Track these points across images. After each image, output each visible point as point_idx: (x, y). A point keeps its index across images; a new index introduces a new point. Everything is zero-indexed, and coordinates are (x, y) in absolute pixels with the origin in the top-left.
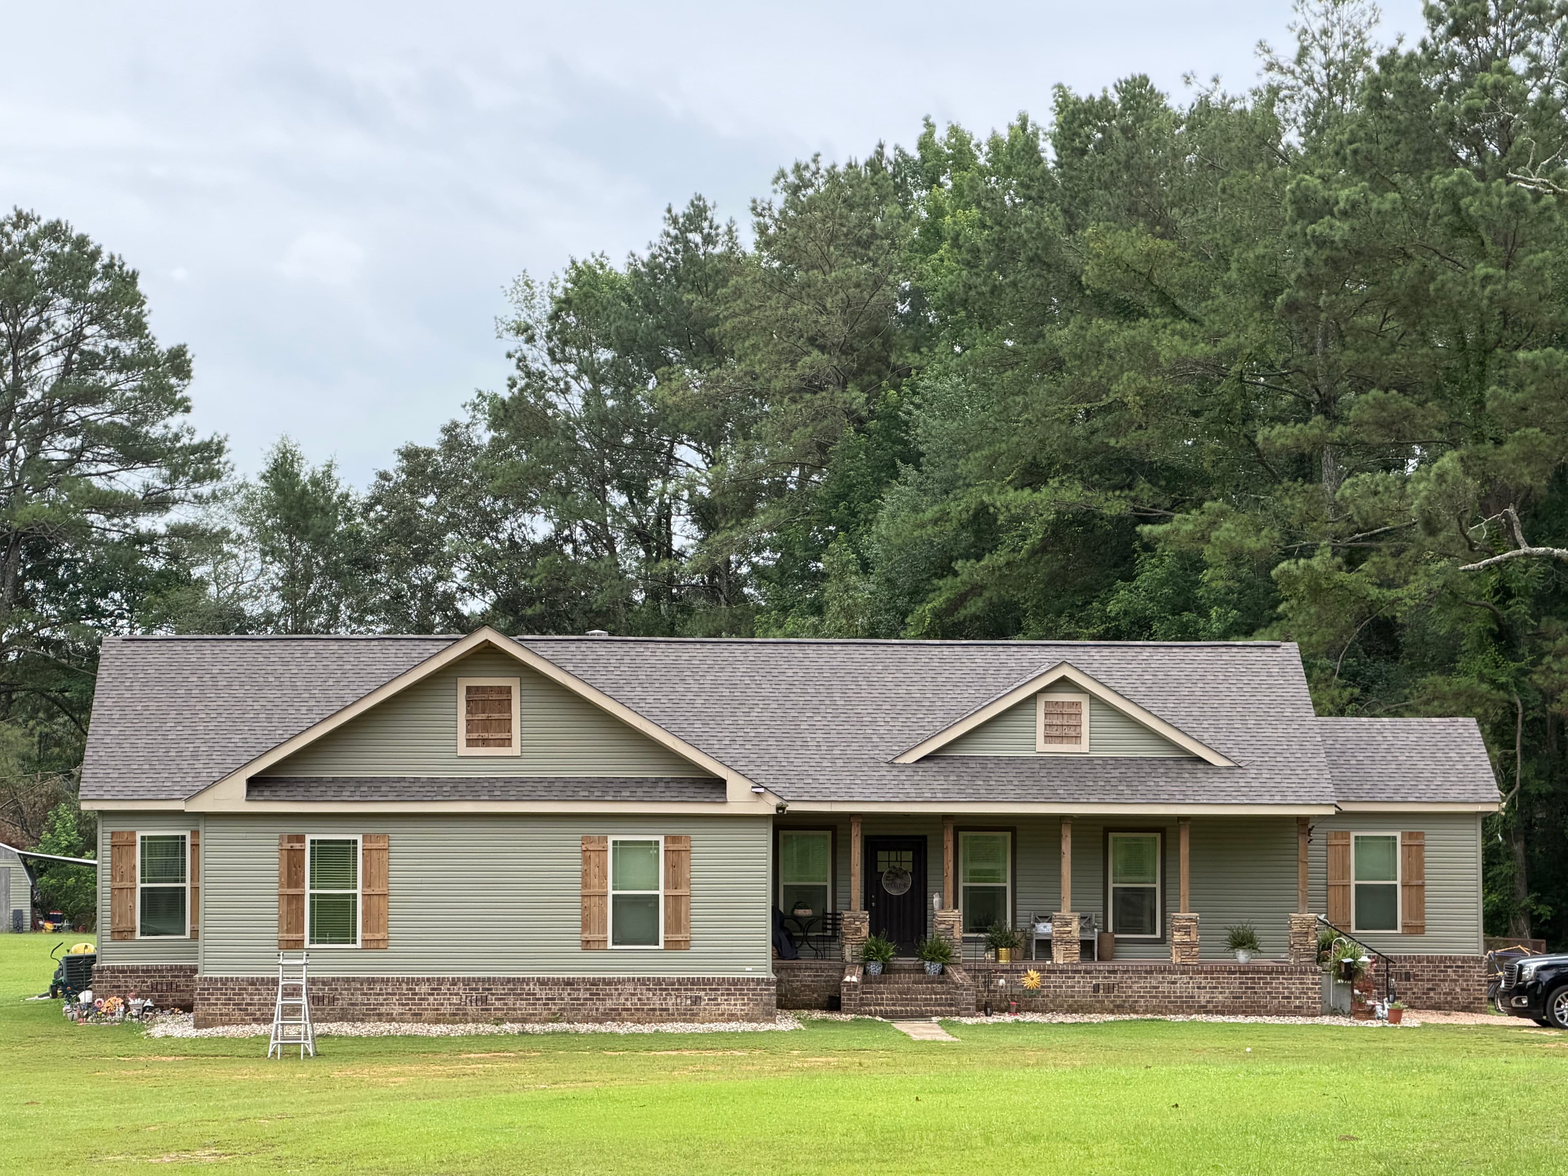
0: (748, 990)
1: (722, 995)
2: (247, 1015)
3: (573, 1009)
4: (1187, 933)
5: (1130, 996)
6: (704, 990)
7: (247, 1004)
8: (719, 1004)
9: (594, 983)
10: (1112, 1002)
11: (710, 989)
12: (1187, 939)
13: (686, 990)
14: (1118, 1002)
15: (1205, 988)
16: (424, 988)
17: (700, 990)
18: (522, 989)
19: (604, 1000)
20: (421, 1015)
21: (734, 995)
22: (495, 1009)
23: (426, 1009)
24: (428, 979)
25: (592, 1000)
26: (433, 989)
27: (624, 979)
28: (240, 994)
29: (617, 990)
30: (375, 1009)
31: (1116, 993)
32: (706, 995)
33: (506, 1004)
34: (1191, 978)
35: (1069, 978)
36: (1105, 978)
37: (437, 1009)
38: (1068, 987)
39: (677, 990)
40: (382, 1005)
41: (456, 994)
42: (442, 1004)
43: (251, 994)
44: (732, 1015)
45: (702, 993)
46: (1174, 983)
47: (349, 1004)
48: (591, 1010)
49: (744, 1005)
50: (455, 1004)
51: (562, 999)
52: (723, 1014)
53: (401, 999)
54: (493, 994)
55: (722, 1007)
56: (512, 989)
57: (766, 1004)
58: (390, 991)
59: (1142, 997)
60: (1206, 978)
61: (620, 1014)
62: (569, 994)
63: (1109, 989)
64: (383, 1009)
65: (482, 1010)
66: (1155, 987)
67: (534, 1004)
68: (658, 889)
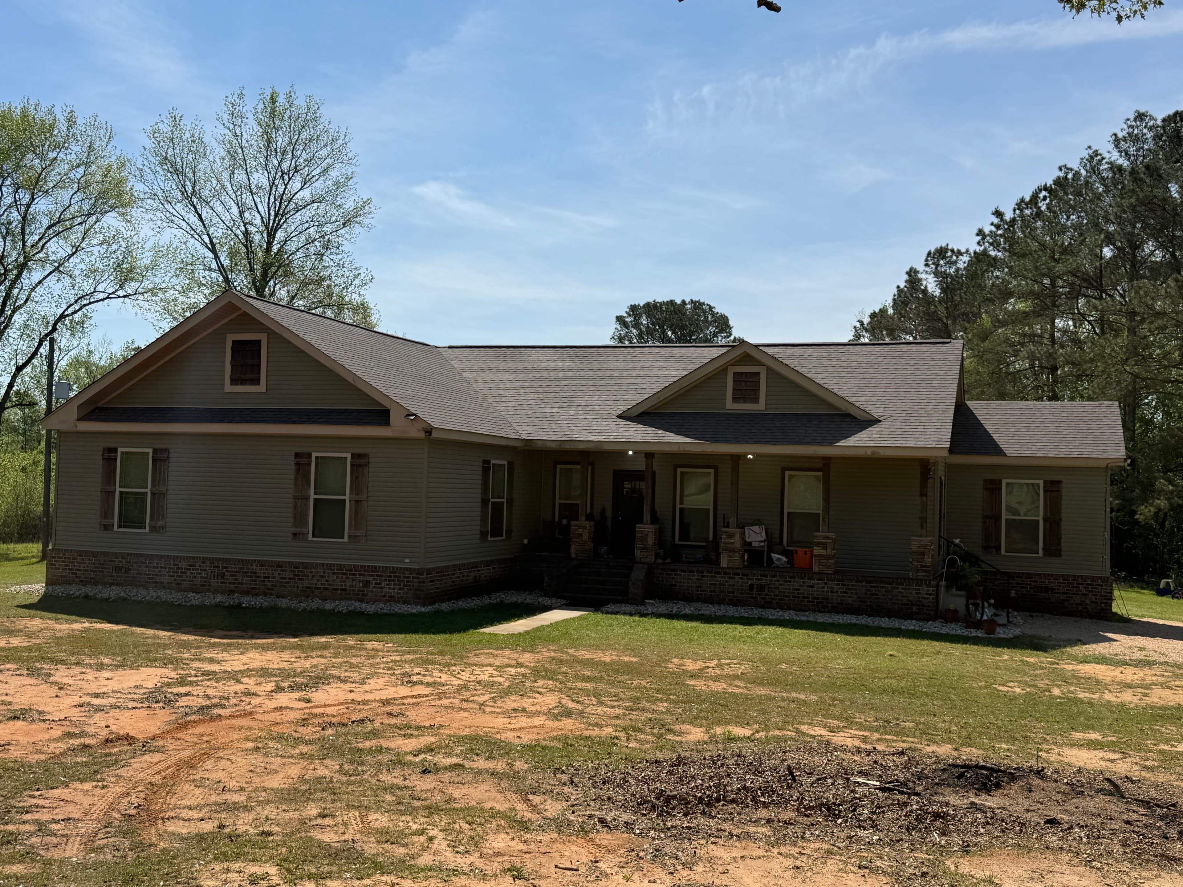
0: (404, 577)
1: (385, 580)
2: (77, 577)
3: (281, 586)
4: (823, 548)
5: (777, 596)
6: (372, 575)
7: (77, 570)
8: (382, 588)
9: (296, 566)
10: (764, 599)
11: (377, 576)
12: (824, 552)
13: (360, 575)
14: (768, 598)
15: (837, 592)
16: (183, 565)
17: (368, 575)
18: (248, 569)
19: (302, 580)
20: (181, 584)
21: (393, 581)
22: (230, 583)
23: (185, 580)
24: (187, 557)
25: (294, 579)
26: (190, 566)
27: (316, 564)
28: (73, 562)
29: (311, 572)
30: (152, 578)
31: (766, 592)
32: (374, 579)
33: (236, 580)
34: (826, 584)
35: (731, 578)
36: (758, 580)
37: (192, 581)
38: (729, 585)
39: (354, 574)
40: (157, 575)
41: (205, 570)
42: (195, 577)
43: (79, 563)
44: (391, 597)
45: (371, 578)
46: (812, 587)
47: (138, 574)
48: (294, 587)
49: (400, 589)
50: (203, 578)
51: (274, 578)
52: (385, 596)
53: (169, 572)
54: (228, 571)
55: (385, 590)
56: (242, 569)
57: (416, 590)
58: (163, 565)
59: (787, 596)
60: (838, 585)
61: (313, 592)
62: (279, 574)
63: (761, 588)
64: (158, 579)
65: (221, 583)
66: (797, 590)
67: (256, 581)
68: (345, 495)
